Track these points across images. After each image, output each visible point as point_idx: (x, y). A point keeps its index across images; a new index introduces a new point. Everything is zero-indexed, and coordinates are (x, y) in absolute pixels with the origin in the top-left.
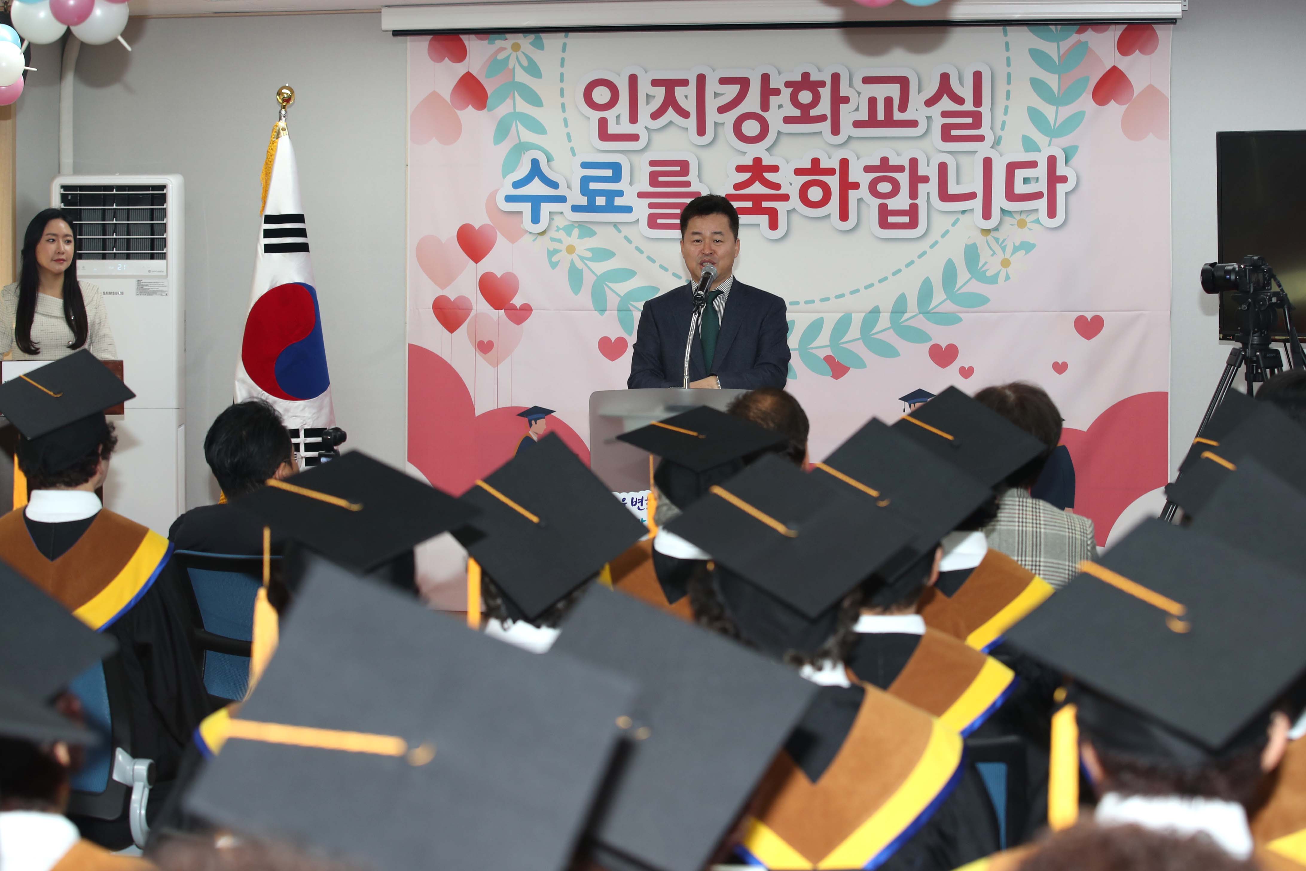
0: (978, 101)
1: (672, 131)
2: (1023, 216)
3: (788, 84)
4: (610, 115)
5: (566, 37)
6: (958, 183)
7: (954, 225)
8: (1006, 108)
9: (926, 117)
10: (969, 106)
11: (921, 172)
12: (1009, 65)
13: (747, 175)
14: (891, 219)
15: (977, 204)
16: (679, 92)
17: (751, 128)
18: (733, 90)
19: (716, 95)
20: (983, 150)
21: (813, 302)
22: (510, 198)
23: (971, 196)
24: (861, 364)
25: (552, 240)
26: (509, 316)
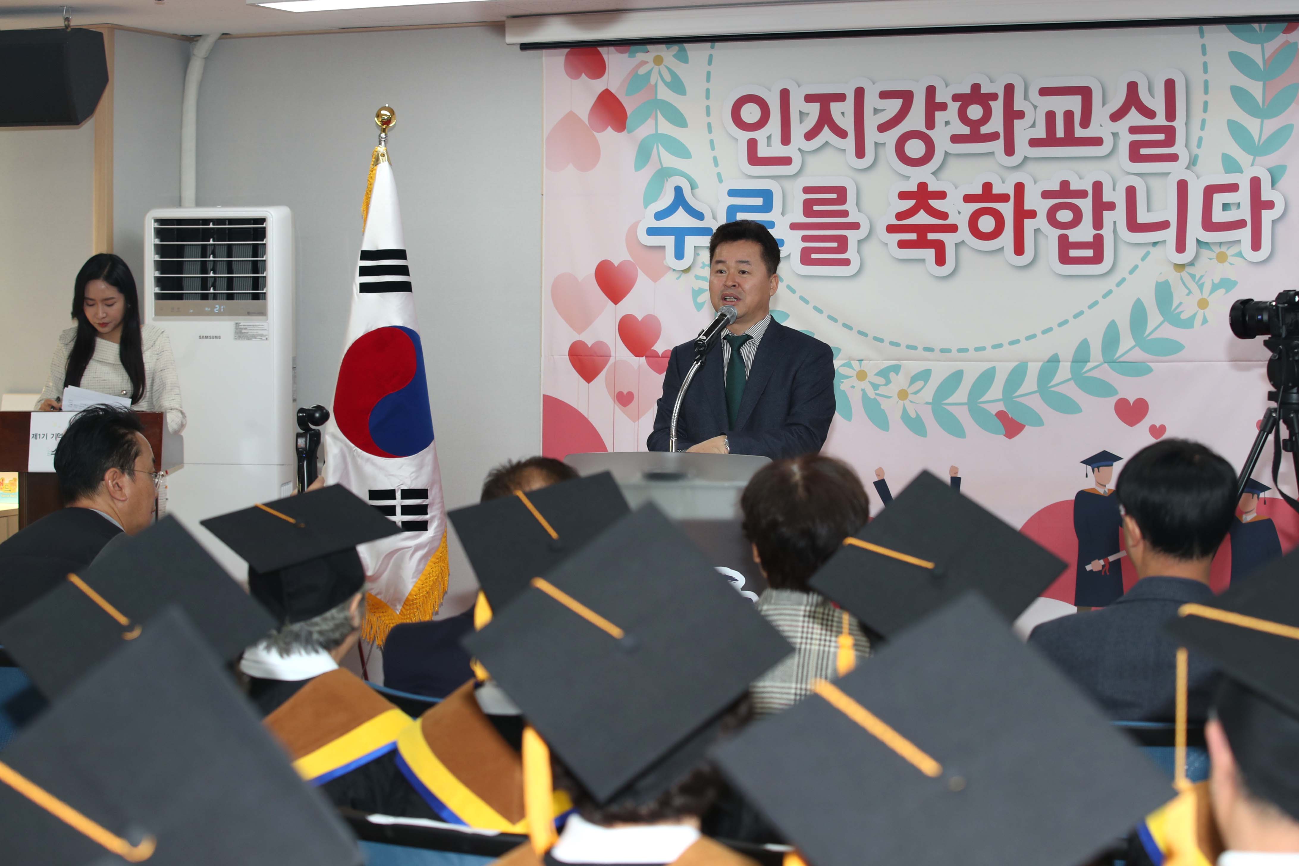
0: (1171, 114)
1: (828, 154)
2: (1224, 249)
3: (956, 98)
4: (760, 135)
5: (712, 47)
6: (1148, 211)
7: (1143, 259)
8: (1204, 122)
9: (1112, 133)
10: (1160, 120)
11: (1106, 198)
12: (1205, 71)
13: (910, 203)
14: (1073, 253)
15: (1170, 234)
16: (835, 108)
17: (915, 149)
18: (896, 105)
19: (876, 111)
20: (1177, 170)
21: (983, 349)
22: (652, 232)
23: (1164, 225)
24: (1039, 422)
25: (697, 277)
26: (650, 365)
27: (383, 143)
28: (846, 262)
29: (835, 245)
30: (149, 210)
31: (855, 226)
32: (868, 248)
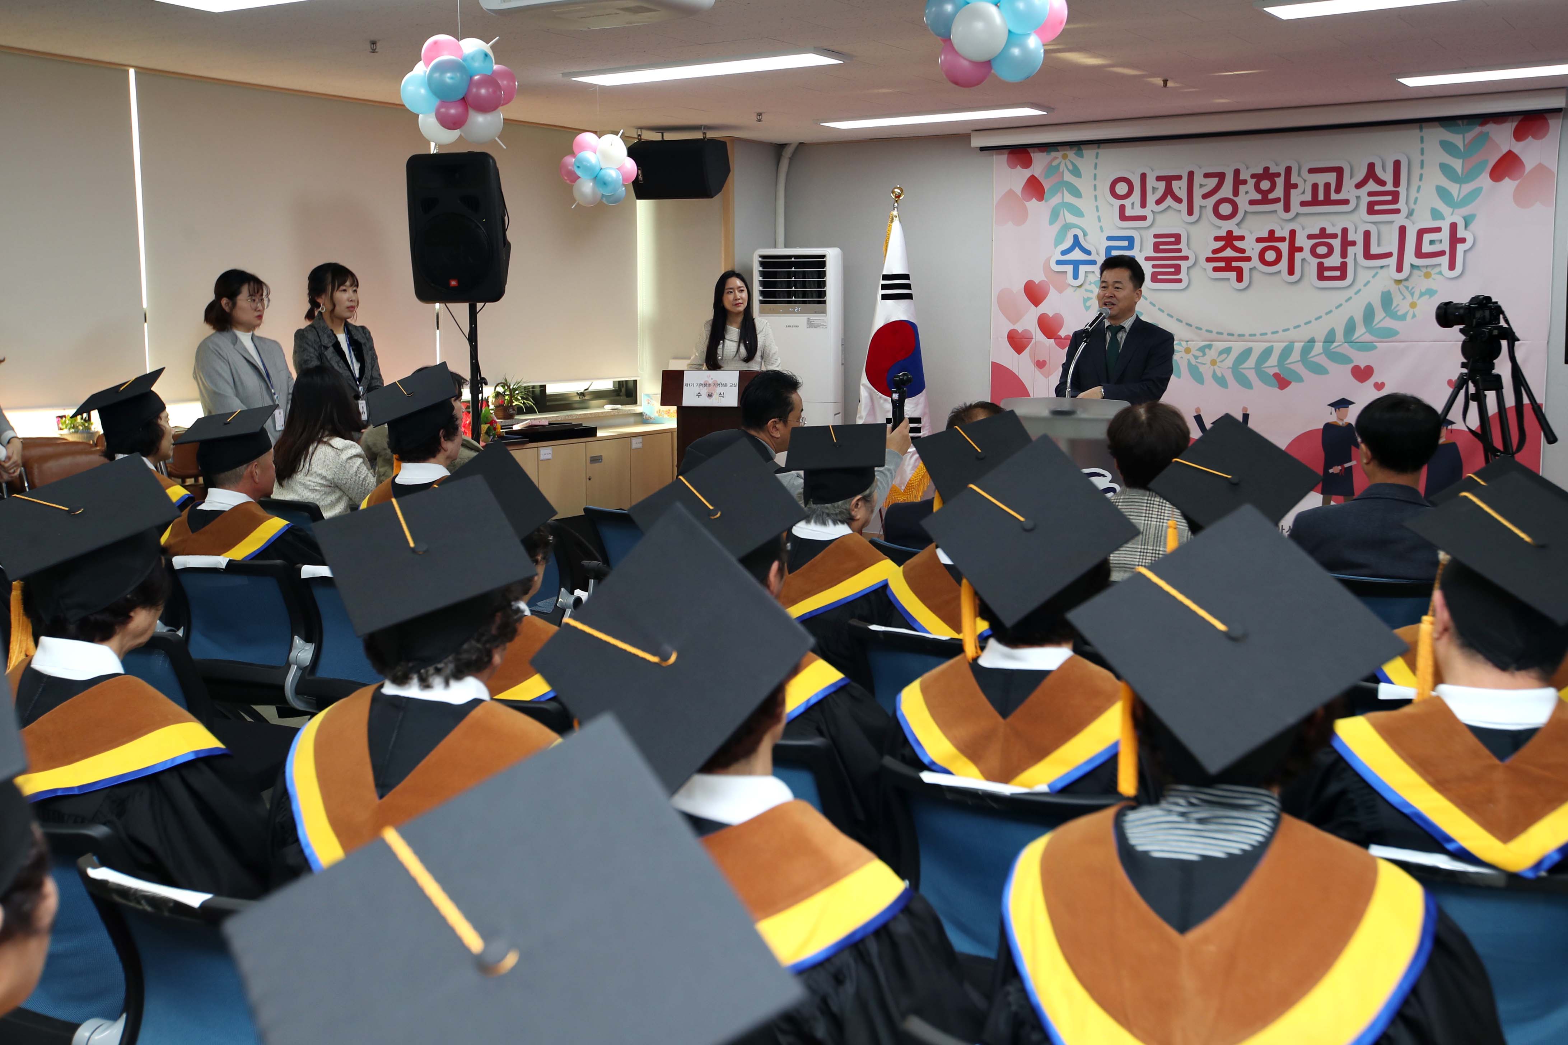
0: (1397, 183)
1: (1170, 213)
2: (1429, 270)
3: (1253, 176)
4: (1127, 202)
5: (1099, 148)
6: (1378, 246)
7: (1374, 277)
8: (1419, 187)
9: (1356, 196)
10: (1389, 187)
11: (1350, 238)
12: (1422, 154)
13: (1222, 243)
14: (1327, 274)
15: (1393, 261)
16: (1175, 184)
17: (1226, 209)
18: (1213, 182)
19: (1201, 186)
20: (1399, 220)
21: (1266, 334)
22: (1059, 262)
23: (1389, 255)
24: (1300, 379)
25: (1087, 291)
26: (1057, 344)
27: (896, 209)
28: (1180, 281)
29: (1173, 270)
30: (754, 250)
31: (1186, 258)
32: (1193, 272)
